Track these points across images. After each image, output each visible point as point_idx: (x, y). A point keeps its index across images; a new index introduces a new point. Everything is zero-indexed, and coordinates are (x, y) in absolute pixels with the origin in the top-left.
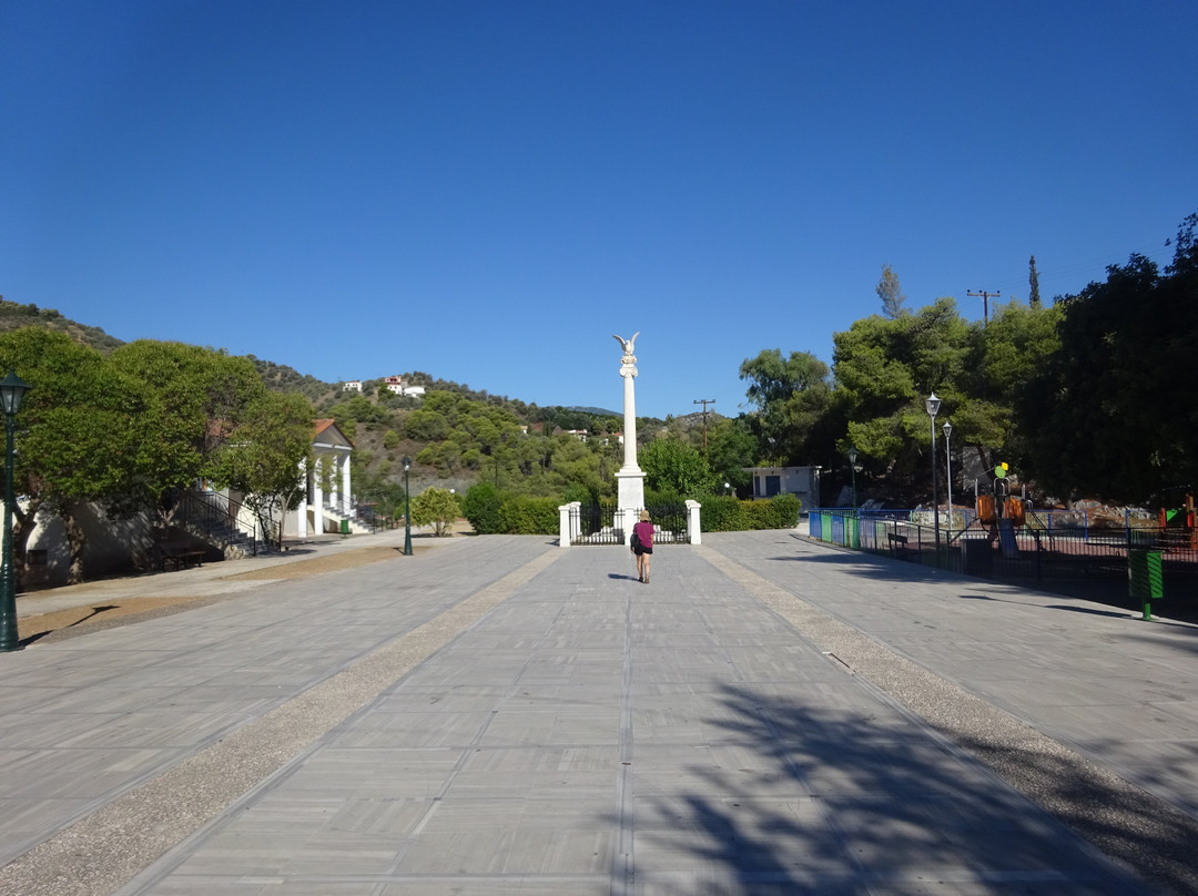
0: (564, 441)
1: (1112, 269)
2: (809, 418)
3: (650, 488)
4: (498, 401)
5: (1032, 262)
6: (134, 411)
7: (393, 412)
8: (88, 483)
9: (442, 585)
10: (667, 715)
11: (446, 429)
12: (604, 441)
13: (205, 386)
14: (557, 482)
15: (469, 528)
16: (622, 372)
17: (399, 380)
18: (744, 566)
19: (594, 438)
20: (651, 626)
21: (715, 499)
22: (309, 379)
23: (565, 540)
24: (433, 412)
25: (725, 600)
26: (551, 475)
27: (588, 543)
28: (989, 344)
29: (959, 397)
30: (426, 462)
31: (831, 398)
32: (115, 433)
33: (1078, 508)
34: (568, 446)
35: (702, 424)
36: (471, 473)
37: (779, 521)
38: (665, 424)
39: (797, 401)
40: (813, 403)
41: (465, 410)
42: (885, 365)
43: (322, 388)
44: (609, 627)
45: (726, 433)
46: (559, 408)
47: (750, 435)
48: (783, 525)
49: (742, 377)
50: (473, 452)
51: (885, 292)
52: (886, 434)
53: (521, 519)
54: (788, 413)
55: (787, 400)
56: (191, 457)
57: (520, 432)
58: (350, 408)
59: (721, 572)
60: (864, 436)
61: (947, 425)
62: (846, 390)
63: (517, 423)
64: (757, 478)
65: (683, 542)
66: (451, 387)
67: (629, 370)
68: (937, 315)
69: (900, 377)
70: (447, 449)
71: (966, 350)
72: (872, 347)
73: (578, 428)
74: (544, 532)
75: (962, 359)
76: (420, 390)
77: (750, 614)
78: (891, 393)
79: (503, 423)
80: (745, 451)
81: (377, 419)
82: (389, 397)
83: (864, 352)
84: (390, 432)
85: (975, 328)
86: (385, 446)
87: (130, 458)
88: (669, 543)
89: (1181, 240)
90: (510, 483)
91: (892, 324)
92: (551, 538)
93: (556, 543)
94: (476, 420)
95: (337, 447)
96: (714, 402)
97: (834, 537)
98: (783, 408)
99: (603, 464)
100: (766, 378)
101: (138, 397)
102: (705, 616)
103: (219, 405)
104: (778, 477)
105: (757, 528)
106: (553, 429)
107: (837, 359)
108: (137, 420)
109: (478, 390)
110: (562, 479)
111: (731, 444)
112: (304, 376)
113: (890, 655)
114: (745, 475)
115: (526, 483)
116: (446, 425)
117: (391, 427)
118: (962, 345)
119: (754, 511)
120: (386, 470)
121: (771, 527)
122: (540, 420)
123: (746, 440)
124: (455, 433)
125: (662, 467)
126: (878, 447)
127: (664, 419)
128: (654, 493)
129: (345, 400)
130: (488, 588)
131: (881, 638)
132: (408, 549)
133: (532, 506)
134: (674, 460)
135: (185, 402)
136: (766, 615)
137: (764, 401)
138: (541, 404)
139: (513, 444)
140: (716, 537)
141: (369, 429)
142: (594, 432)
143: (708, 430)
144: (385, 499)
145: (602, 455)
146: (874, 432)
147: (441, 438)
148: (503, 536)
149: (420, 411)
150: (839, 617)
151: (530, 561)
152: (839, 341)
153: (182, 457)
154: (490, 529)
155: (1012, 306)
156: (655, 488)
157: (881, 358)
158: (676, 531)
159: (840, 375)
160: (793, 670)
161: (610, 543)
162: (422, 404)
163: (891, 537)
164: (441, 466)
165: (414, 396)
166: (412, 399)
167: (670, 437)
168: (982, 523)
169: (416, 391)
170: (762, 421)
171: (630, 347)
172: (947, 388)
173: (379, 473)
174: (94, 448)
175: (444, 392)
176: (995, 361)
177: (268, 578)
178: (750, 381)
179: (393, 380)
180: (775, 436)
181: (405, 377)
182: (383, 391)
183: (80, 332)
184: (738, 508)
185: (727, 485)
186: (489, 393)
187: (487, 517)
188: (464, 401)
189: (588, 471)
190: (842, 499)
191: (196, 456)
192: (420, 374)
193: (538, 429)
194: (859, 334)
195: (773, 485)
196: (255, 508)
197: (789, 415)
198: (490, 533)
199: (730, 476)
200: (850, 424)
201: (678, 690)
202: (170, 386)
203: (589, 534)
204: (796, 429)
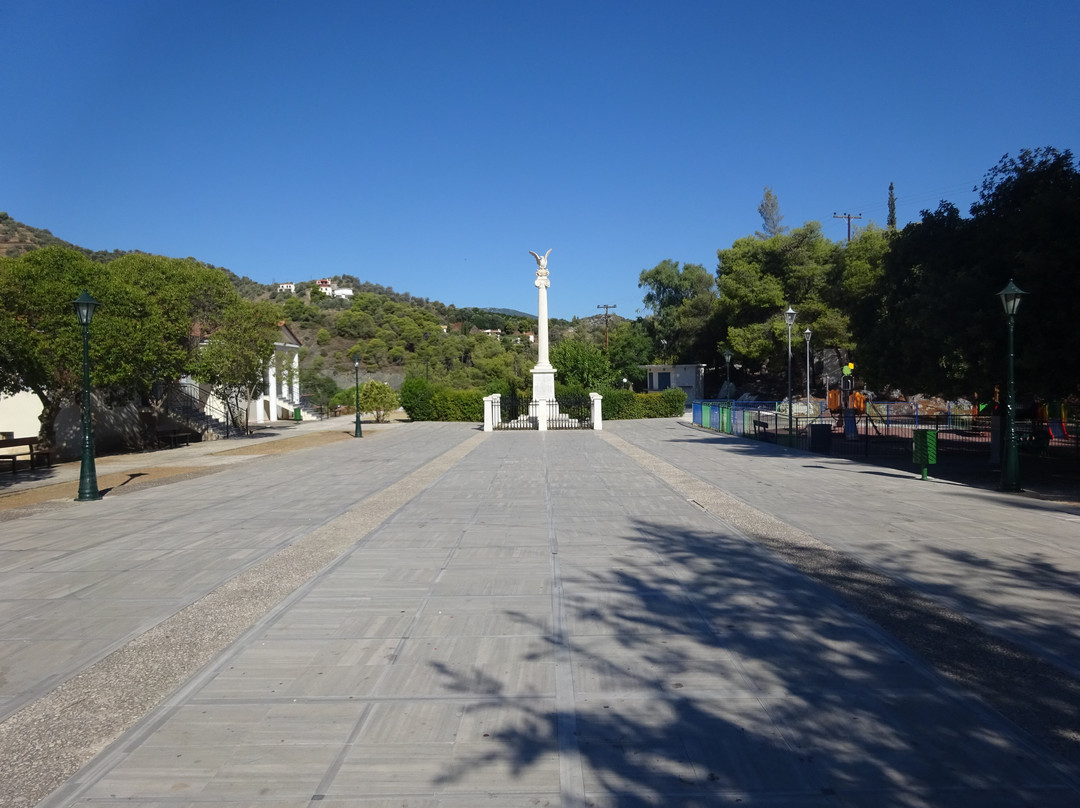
0: (482, 339)
1: (925, 213)
2: (697, 323)
3: (559, 383)
4: (420, 302)
5: (891, 188)
6: (141, 317)
7: (325, 312)
8: (106, 376)
9: (395, 459)
10: (579, 532)
11: (374, 328)
12: (516, 340)
13: (188, 295)
14: (475, 376)
15: (405, 416)
16: (537, 283)
17: (329, 283)
18: (637, 445)
19: (508, 337)
20: (565, 485)
21: (615, 392)
22: (246, 281)
23: (488, 426)
24: (362, 312)
25: (620, 469)
26: (469, 370)
27: (507, 428)
28: (848, 262)
29: (820, 307)
30: (354, 357)
31: (715, 305)
32: (128, 335)
33: (915, 401)
34: (486, 345)
35: (604, 326)
36: (397, 367)
37: (668, 410)
38: (572, 325)
39: (687, 308)
40: (699, 310)
41: (390, 310)
42: (761, 278)
43: (259, 289)
44: (533, 485)
45: (625, 335)
46: (476, 310)
47: (646, 336)
48: (671, 414)
49: (640, 286)
50: (398, 349)
51: (765, 211)
52: (760, 338)
53: (449, 408)
54: (679, 318)
55: (679, 306)
56: (179, 354)
57: (441, 331)
58: (285, 308)
59: (617, 450)
60: (742, 339)
61: (808, 331)
62: (728, 300)
63: (438, 323)
64: (651, 375)
65: (588, 428)
66: (378, 289)
67: (543, 282)
68: (804, 237)
69: (774, 289)
70: (375, 346)
71: (828, 267)
72: (750, 263)
73: (492, 328)
74: (469, 419)
75: (826, 274)
76: (349, 292)
77: (637, 478)
78: (764, 303)
79: (425, 323)
80: (641, 351)
81: (310, 318)
82: (321, 298)
83: (742, 267)
84: (322, 330)
85: (837, 247)
86: (318, 343)
87: (139, 356)
88: (576, 428)
89: (985, 187)
90: (435, 377)
91: (768, 244)
92: (476, 424)
93: (481, 428)
94: (401, 320)
95: (288, 345)
96: (615, 306)
97: (712, 424)
98: (675, 314)
99: (517, 361)
100: (661, 286)
101: (142, 305)
102: (605, 479)
103: (200, 310)
104: (669, 374)
105: (650, 417)
106: (470, 328)
107: (720, 272)
108: (143, 325)
109: (401, 292)
110: (480, 374)
111: (629, 345)
112: (241, 277)
113: (735, 501)
114: (641, 372)
115: (448, 376)
116: (373, 324)
117: (323, 326)
118: (826, 262)
119: (647, 402)
120: (319, 365)
121: (661, 415)
122: (459, 320)
123: (643, 341)
124: (381, 331)
125: (570, 364)
126: (752, 348)
127: (570, 320)
128: (563, 386)
129: (280, 300)
130: (435, 461)
131: (731, 492)
132: (358, 433)
133: (458, 397)
134: (580, 358)
135: (173, 309)
136: (650, 478)
137: (658, 307)
138: (459, 306)
139: (435, 342)
140: (615, 424)
141: (302, 327)
142: (507, 331)
143: (610, 331)
144: (319, 391)
145: (516, 353)
146: (749, 336)
147: (369, 336)
148: (434, 422)
149: (349, 311)
150: (703, 479)
151: (461, 442)
152: (722, 257)
153: (171, 355)
154: (423, 417)
155: (869, 228)
156: (564, 383)
157: (757, 273)
158: (581, 419)
159: (723, 288)
160: (664, 509)
161: (527, 428)
162: (351, 305)
163: (756, 423)
164: (371, 362)
165: (343, 297)
166: (342, 300)
167: (576, 337)
168: (832, 412)
169: (345, 293)
170: (656, 324)
171: (544, 262)
172: (812, 299)
173: (313, 367)
174: (111, 347)
175: (371, 294)
176: (852, 276)
177: (253, 454)
178: (647, 289)
179: (324, 283)
180: (667, 338)
181: (335, 279)
182: (315, 293)
183: (28, 233)
184: (634, 399)
185: (625, 380)
186: (412, 295)
187: (420, 407)
188: (389, 303)
189: (503, 367)
190: (722, 393)
191: (182, 353)
192: (348, 277)
193: (456, 328)
194: (739, 252)
195: (665, 380)
196: (224, 397)
197: (679, 320)
198: (423, 420)
199: (628, 373)
200: (729, 329)
201: (586, 519)
202: (160, 295)
203: (508, 421)
204: (685, 332)
